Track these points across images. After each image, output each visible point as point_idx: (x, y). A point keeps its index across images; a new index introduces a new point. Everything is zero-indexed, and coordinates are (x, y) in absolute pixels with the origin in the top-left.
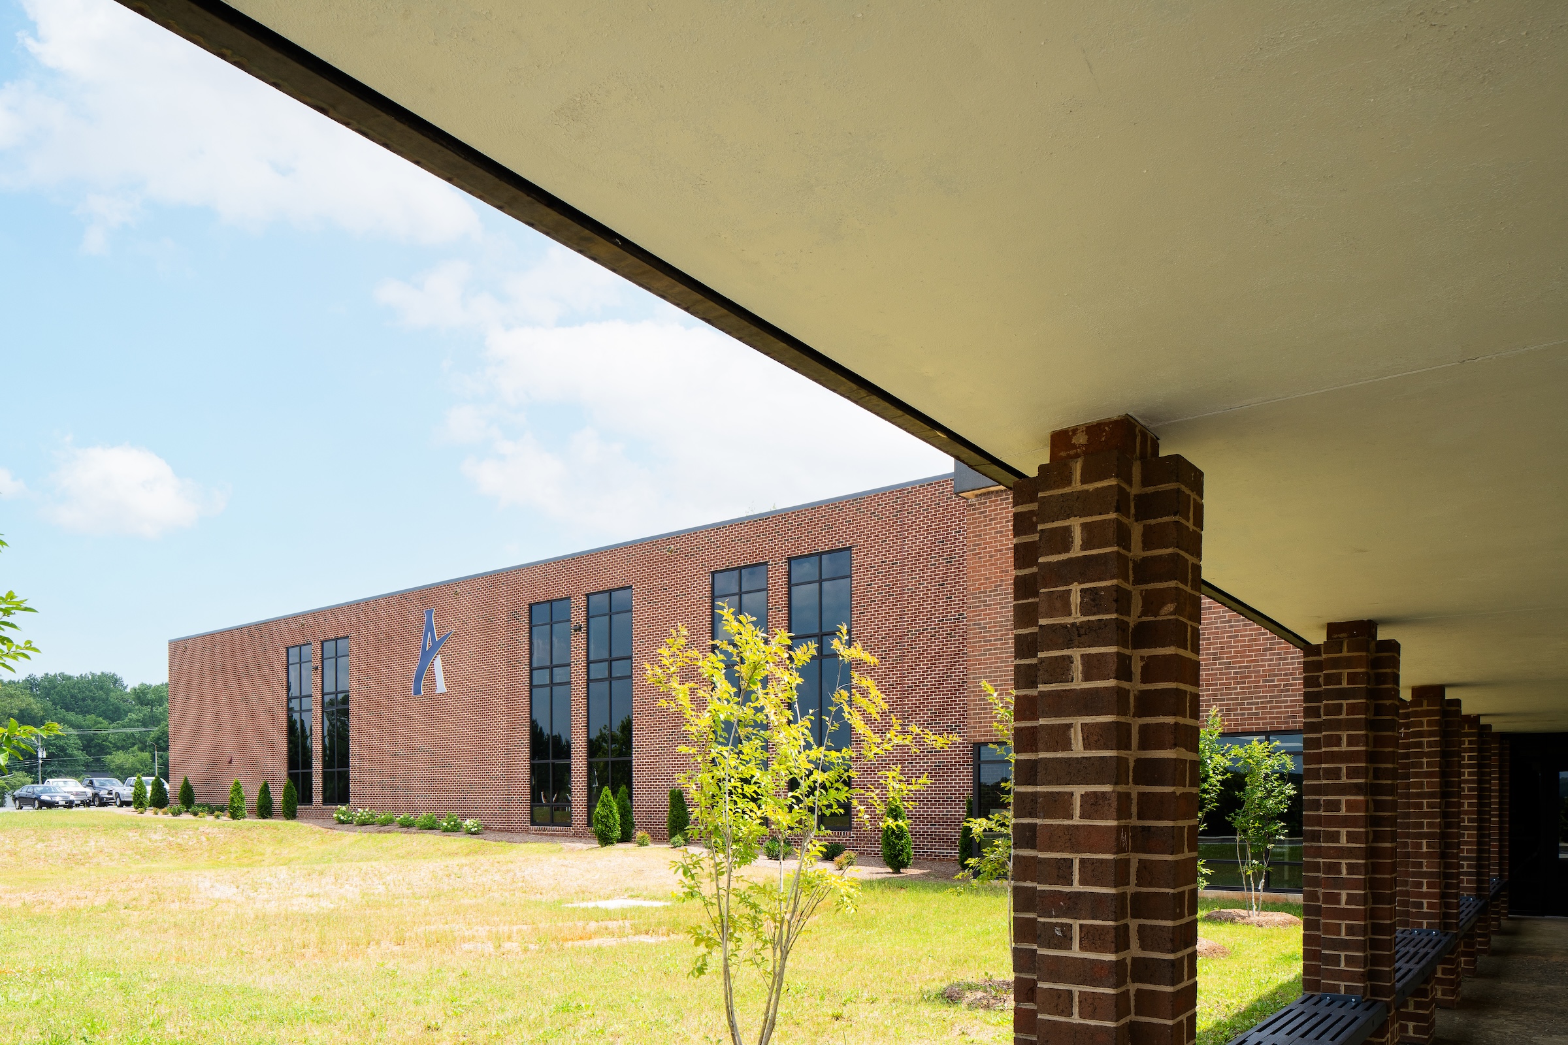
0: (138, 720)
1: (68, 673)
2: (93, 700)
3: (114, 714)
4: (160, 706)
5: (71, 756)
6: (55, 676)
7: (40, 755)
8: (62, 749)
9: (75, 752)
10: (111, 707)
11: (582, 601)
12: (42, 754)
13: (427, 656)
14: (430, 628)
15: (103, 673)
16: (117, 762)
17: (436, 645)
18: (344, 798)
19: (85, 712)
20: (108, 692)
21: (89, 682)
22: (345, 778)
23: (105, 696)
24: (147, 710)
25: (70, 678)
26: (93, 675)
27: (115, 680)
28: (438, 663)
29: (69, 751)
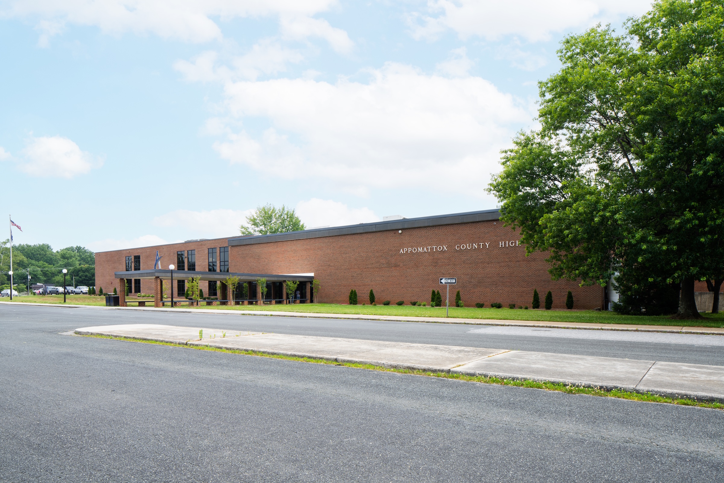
0: (63, 265)
1: (29, 244)
2: (40, 255)
3: (51, 261)
4: (71, 259)
5: (39, 278)
6: (24, 245)
7: (29, 278)
8: (35, 275)
9: (40, 277)
10: (49, 258)
11: (187, 252)
12: (29, 277)
13: (157, 261)
14: (158, 255)
15: (43, 244)
16: (57, 280)
17: (159, 259)
18: (139, 292)
19: (38, 260)
20: (45, 251)
21: (38, 248)
22: (139, 287)
23: (44, 253)
24: (66, 261)
25: (30, 246)
26: (40, 245)
27: (48, 247)
28: (159, 262)
29: (38, 276)
